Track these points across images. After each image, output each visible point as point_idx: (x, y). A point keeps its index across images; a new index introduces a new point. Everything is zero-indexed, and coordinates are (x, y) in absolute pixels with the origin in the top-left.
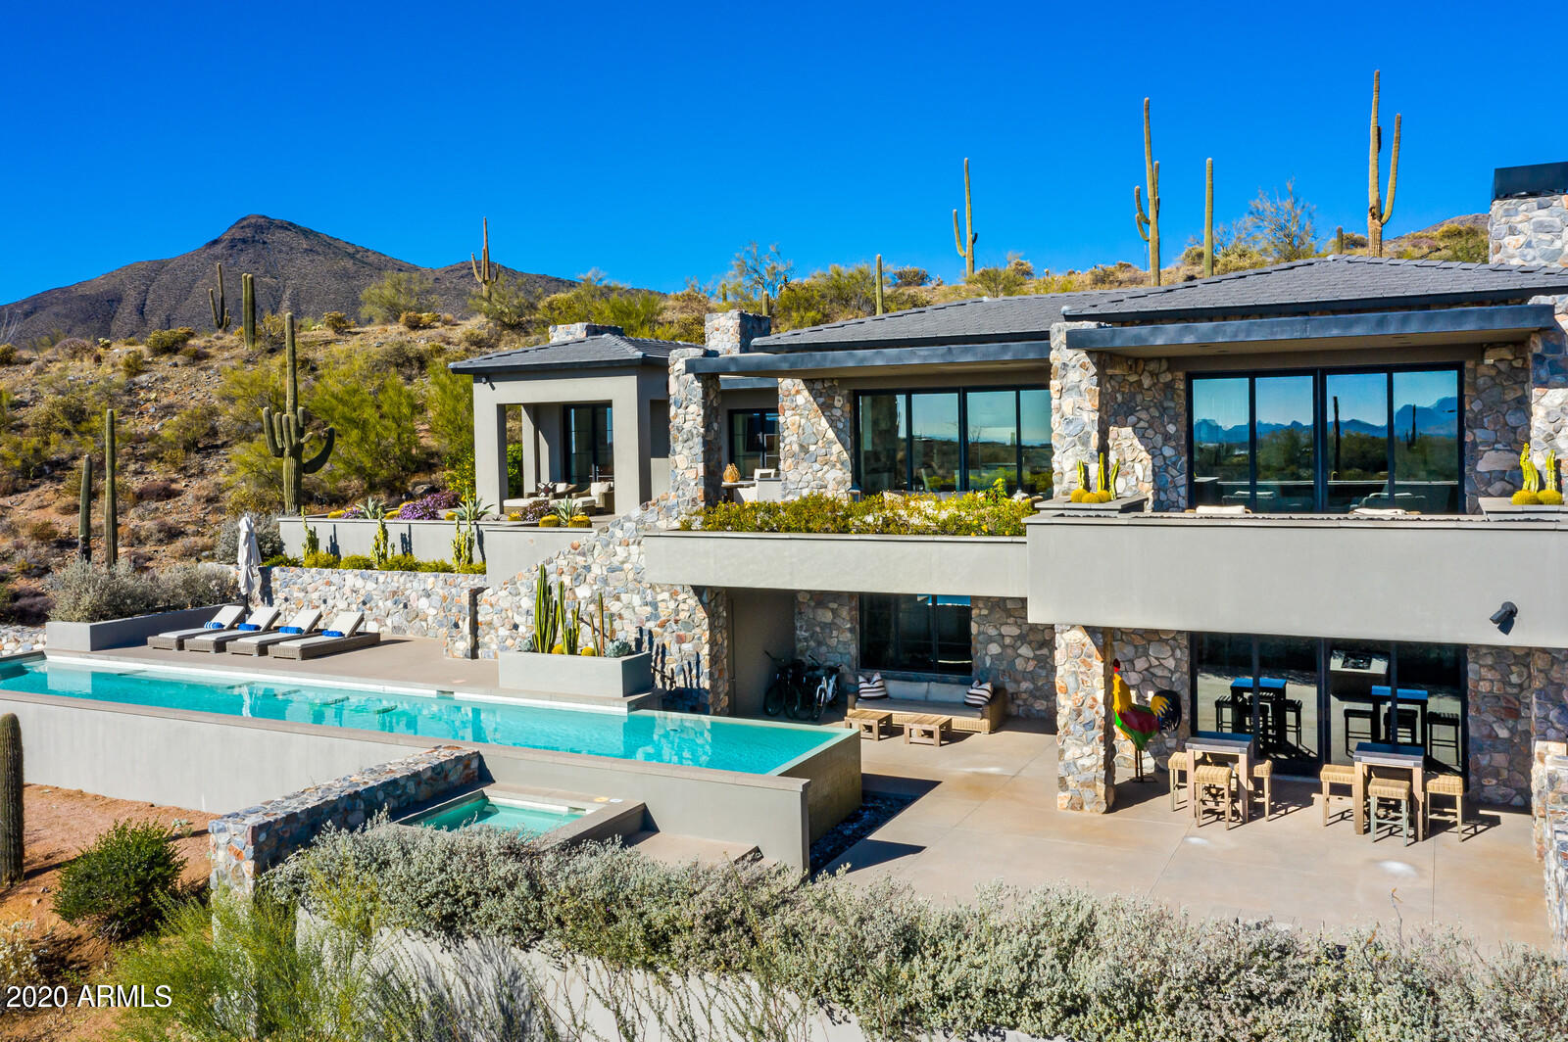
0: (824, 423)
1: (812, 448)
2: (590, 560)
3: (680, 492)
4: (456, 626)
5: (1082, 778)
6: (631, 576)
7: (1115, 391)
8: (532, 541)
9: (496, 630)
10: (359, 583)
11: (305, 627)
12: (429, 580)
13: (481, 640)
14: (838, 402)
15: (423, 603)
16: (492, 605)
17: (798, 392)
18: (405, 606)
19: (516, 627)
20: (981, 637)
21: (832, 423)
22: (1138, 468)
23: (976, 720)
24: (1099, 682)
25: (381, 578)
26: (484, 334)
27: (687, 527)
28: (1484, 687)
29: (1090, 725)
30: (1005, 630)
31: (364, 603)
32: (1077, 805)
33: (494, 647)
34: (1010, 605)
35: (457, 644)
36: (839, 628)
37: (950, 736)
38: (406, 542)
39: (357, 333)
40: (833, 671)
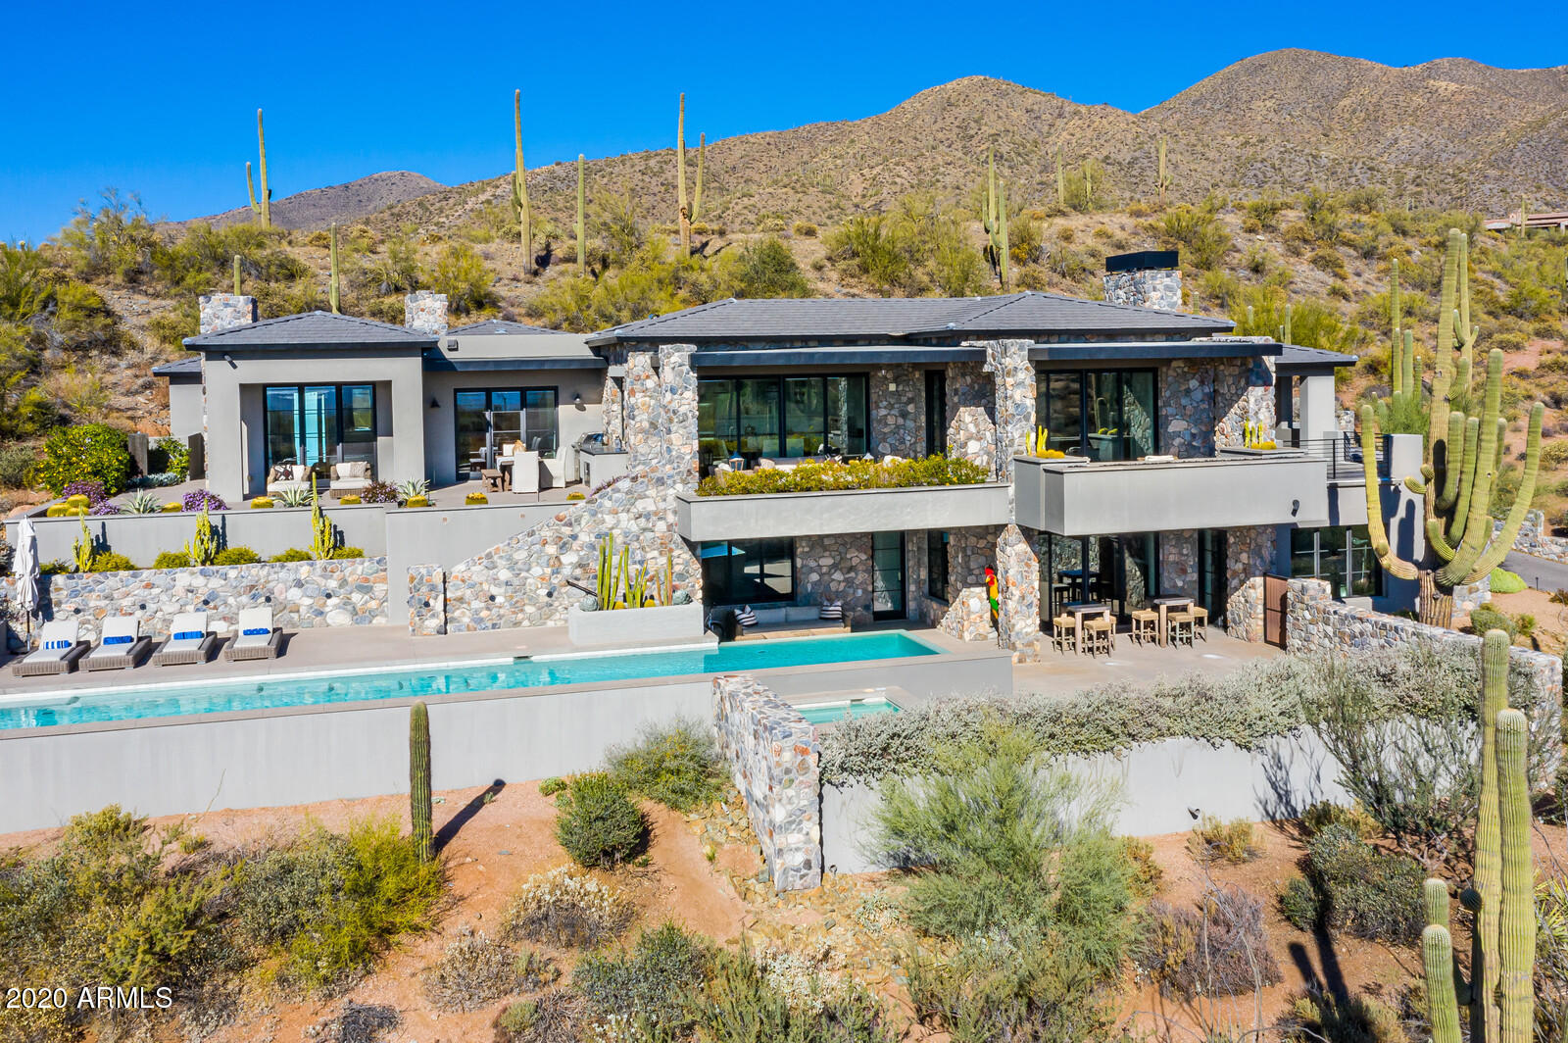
2: (577, 529)
3: (675, 465)
4: (427, 604)
5: (1025, 641)
8: (445, 519)
9: (469, 604)
10: (199, 581)
12: (292, 569)
13: (449, 615)
15: (294, 594)
16: (463, 581)
18: (268, 599)
19: (492, 598)
20: (804, 570)
22: (988, 434)
24: (1035, 576)
25: (233, 573)
28: (1172, 558)
29: (1030, 605)
30: (823, 562)
33: (466, 620)
34: (827, 542)
35: (426, 623)
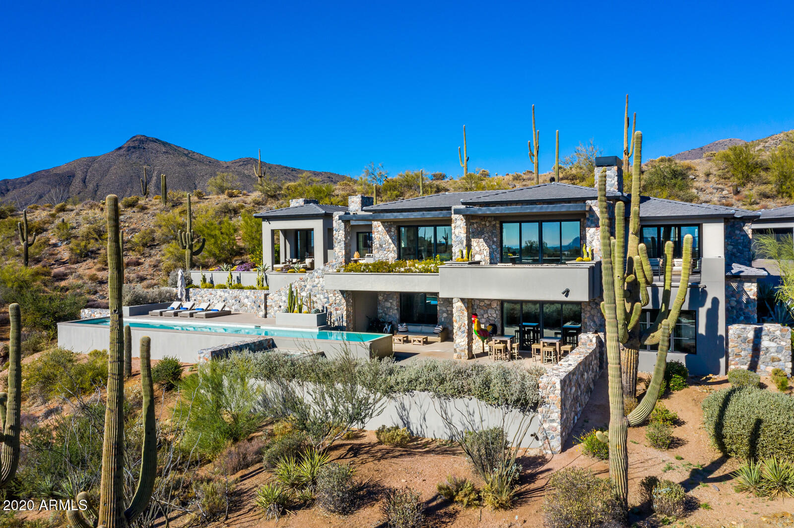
0: (388, 237)
1: (384, 246)
2: (306, 283)
3: (337, 260)
4: (259, 306)
5: (461, 349)
6: (320, 288)
7: (478, 227)
8: (285, 278)
9: (274, 308)
10: (222, 294)
11: (205, 309)
12: (248, 292)
13: (268, 311)
14: (393, 230)
15: (246, 301)
16: (272, 299)
17: (379, 226)
18: (239, 302)
19: (280, 307)
20: (441, 312)
21: (391, 237)
22: (485, 252)
23: (437, 338)
24: (466, 318)
25: (231, 292)
26: (260, 199)
27: (339, 271)
29: (463, 332)
30: (448, 309)
31: (224, 301)
32: (460, 357)
33: (273, 314)
35: (259, 313)
36: (393, 309)
37: (426, 342)
38: (239, 279)
39: (207, 199)
40: (390, 323)
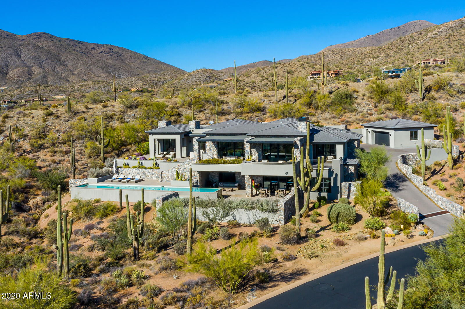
0: (213, 145)
1: (211, 149)
3: (195, 158)
4: (159, 177)
5: (248, 193)
10: (136, 171)
12: (150, 170)
13: (163, 179)
15: (148, 174)
16: (165, 174)
19: (169, 177)
20: (236, 177)
21: (214, 145)
23: (236, 188)
27: (196, 163)
29: (249, 187)
31: (138, 174)
32: (248, 196)
33: (165, 180)
35: (159, 180)
36: (216, 176)
37: (232, 191)
38: (142, 164)
40: (215, 182)
